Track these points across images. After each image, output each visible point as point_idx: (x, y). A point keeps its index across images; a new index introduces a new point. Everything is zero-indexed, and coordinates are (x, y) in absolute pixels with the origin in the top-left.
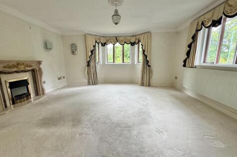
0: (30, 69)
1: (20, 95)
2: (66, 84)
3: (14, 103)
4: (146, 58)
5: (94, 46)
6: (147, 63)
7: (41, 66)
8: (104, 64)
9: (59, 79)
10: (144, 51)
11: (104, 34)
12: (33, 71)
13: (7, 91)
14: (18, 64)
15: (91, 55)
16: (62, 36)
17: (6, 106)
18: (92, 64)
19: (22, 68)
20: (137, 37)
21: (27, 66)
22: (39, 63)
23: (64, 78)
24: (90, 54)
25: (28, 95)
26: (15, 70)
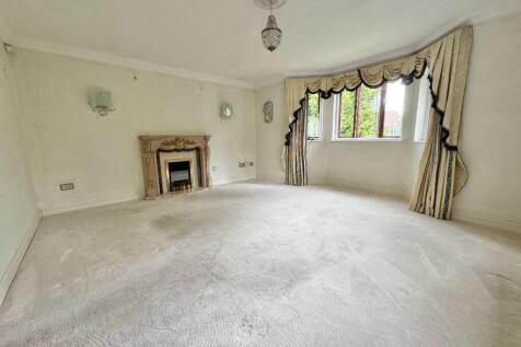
0: (193, 146)
1: (179, 182)
2: (254, 177)
3: (171, 190)
4: (441, 122)
5: (303, 102)
6: (443, 138)
7: (210, 144)
8: (326, 141)
9: (242, 165)
10: (435, 98)
11: (330, 70)
12: (198, 149)
13: (166, 173)
14: (177, 139)
15: (295, 121)
16: (255, 91)
17: (161, 192)
18: (295, 140)
19: (181, 145)
20: (422, 55)
21: (188, 142)
22: (206, 138)
23: (252, 164)
24: (291, 119)
25: (188, 182)
26: (172, 147)
